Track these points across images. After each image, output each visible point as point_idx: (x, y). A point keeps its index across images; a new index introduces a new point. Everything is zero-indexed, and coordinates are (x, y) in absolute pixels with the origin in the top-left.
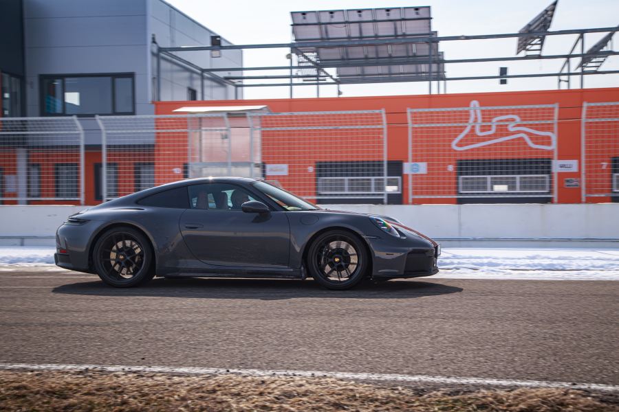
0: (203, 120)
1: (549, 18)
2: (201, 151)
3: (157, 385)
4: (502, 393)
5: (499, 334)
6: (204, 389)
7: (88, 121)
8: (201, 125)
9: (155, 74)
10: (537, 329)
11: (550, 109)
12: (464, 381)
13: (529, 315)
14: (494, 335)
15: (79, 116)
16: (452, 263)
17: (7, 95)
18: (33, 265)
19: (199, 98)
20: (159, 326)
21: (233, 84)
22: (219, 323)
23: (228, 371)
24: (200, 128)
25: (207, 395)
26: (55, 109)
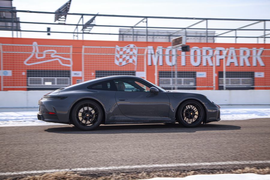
1: (68, 7)
4: (37, 176)
5: (40, 150)
10: (59, 147)
11: (68, 48)
12: (20, 173)
13: (56, 141)
14: (38, 151)
16: (22, 119)
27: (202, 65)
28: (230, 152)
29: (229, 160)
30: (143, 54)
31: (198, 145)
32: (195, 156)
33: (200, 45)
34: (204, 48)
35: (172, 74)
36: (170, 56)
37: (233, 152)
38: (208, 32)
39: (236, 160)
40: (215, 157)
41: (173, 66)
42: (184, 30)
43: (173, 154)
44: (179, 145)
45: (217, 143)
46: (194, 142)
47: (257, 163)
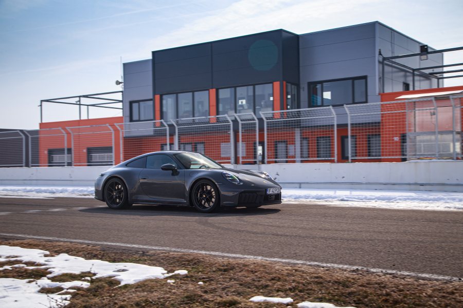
0: (416, 103)
2: (415, 124)
3: (409, 285)
6: (445, 291)
7: (339, 109)
8: (415, 107)
9: (381, 75)
15: (334, 106)
17: (289, 97)
18: (308, 200)
19: (411, 89)
20: (399, 244)
21: (436, 77)
22: (443, 244)
23: (460, 279)
24: (414, 109)
25: (447, 295)
26: (317, 103)
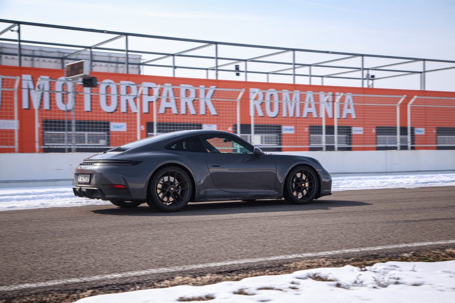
27: (120, 110)
28: (156, 253)
29: (153, 267)
30: (11, 88)
31: (105, 245)
32: (97, 265)
33: (117, 77)
34: (122, 82)
35: (66, 124)
36: (63, 94)
37: (160, 254)
38: (129, 57)
39: (163, 265)
40: (131, 263)
41: (68, 111)
42: (89, 50)
43: (59, 263)
44: (71, 247)
45: (137, 240)
46: (99, 240)
47: (193, 269)
